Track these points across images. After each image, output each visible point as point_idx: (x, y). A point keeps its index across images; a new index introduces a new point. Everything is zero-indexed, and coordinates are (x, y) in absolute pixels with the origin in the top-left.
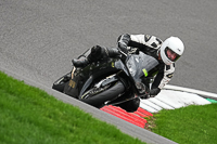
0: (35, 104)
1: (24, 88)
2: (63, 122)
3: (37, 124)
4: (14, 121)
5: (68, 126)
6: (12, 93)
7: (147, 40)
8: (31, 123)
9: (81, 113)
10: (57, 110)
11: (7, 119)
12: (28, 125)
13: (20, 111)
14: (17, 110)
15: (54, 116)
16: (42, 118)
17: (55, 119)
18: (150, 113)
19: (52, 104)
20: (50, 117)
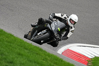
0: (37, 54)
1: (32, 47)
2: (50, 62)
3: (38, 63)
4: (28, 62)
5: (52, 64)
6: (26, 49)
7: (62, 16)
8: (35, 63)
9: (58, 58)
10: (47, 57)
11: (24, 61)
12: (34, 64)
13: (30, 57)
14: (29, 57)
15: (46, 59)
16: (40, 61)
17: (46, 61)
18: (89, 59)
19: (45, 54)
20: (44, 60)
